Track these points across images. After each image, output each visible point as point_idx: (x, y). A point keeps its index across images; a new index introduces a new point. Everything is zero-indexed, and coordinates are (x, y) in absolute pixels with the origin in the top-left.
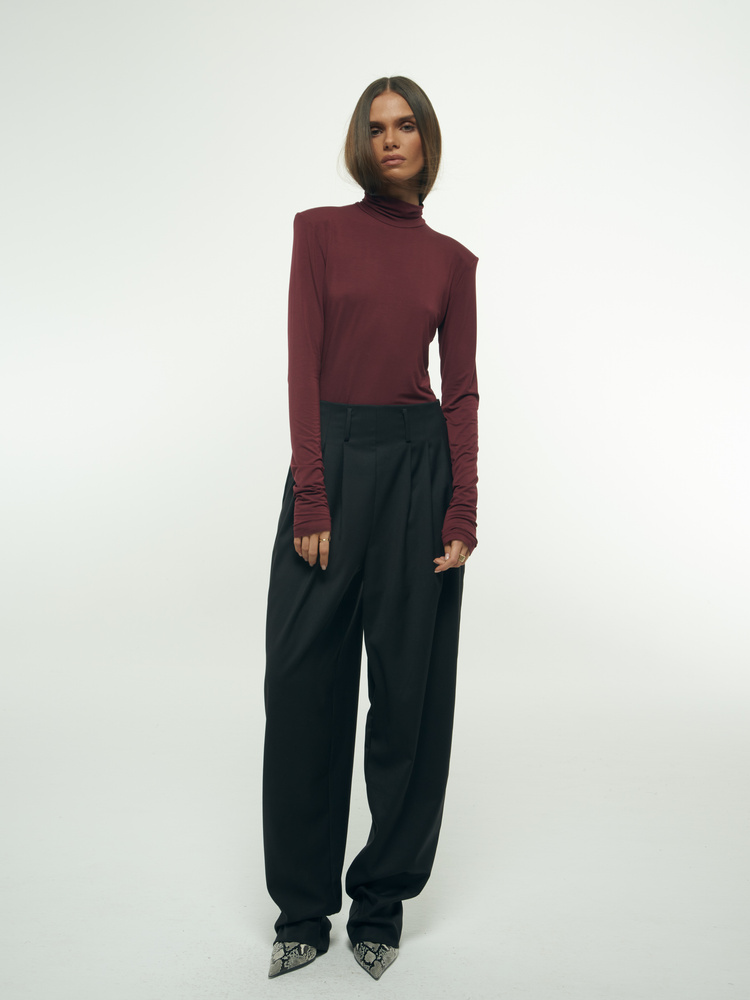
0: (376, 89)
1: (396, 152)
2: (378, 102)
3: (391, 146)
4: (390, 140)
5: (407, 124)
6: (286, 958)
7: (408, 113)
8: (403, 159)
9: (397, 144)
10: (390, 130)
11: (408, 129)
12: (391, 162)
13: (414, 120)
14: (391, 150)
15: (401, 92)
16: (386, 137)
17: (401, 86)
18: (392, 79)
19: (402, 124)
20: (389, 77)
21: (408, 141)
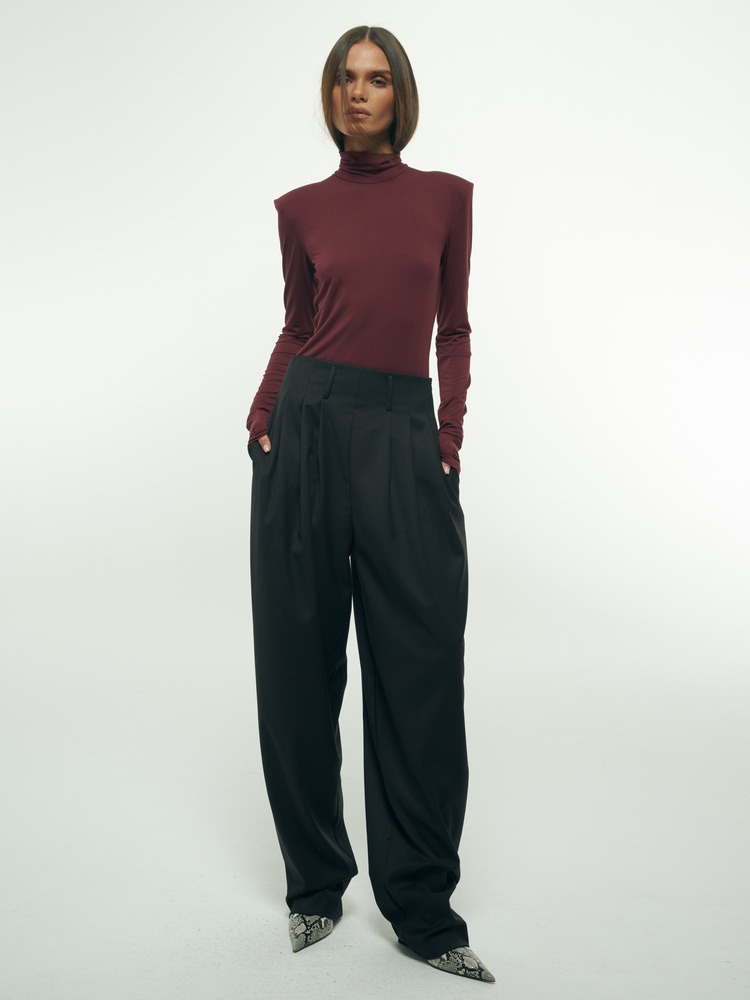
0: (356, 36)
1: (362, 105)
2: (355, 50)
3: (358, 98)
4: (358, 92)
5: (379, 78)
6: (308, 932)
7: (384, 67)
8: (368, 114)
9: (365, 97)
10: (360, 81)
11: (381, 84)
12: (360, 116)
13: (388, 76)
14: (358, 102)
15: (380, 43)
16: (355, 88)
17: (380, 38)
18: (372, 28)
19: (374, 77)
20: (370, 26)
21: (377, 97)
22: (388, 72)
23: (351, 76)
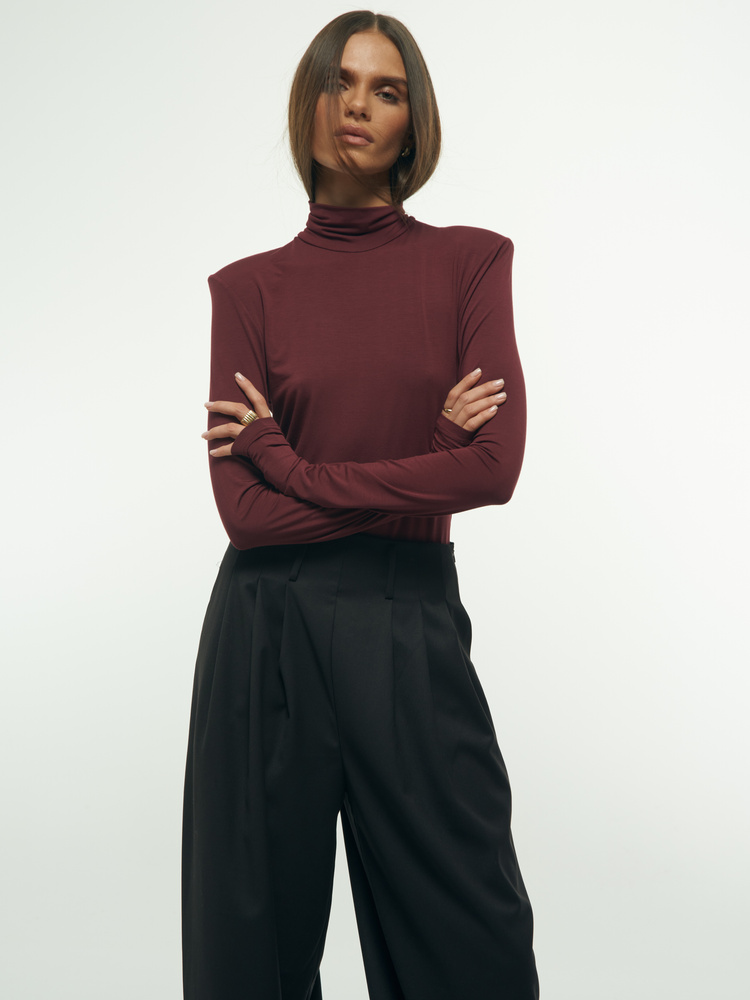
1: (363, 125)
2: (355, 41)
3: (357, 113)
4: (359, 104)
8: (370, 139)
9: (368, 114)
10: (362, 87)
11: (390, 99)
12: (352, 139)
13: (403, 88)
14: (356, 119)
15: (394, 37)
16: (354, 97)
18: (380, 16)
20: (376, 13)
21: (385, 115)
22: (402, 81)
23: (348, 78)
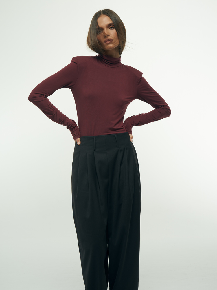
0: (97, 15)
2: (99, 20)
4: (106, 33)
5: (111, 26)
7: (111, 22)
8: (112, 40)
9: (109, 34)
10: (105, 29)
11: (112, 28)
15: (107, 14)
18: (103, 10)
19: (109, 26)
20: (101, 10)
